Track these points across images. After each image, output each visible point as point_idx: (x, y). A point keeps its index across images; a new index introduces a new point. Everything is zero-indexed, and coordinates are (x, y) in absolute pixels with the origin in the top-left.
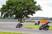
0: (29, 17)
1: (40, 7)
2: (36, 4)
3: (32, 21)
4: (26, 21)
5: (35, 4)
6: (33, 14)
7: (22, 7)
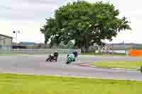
0: (104, 44)
1: (127, 22)
2: (117, 15)
3: (111, 51)
4: (97, 52)
5: (116, 17)
6: (113, 37)
7: (88, 23)
